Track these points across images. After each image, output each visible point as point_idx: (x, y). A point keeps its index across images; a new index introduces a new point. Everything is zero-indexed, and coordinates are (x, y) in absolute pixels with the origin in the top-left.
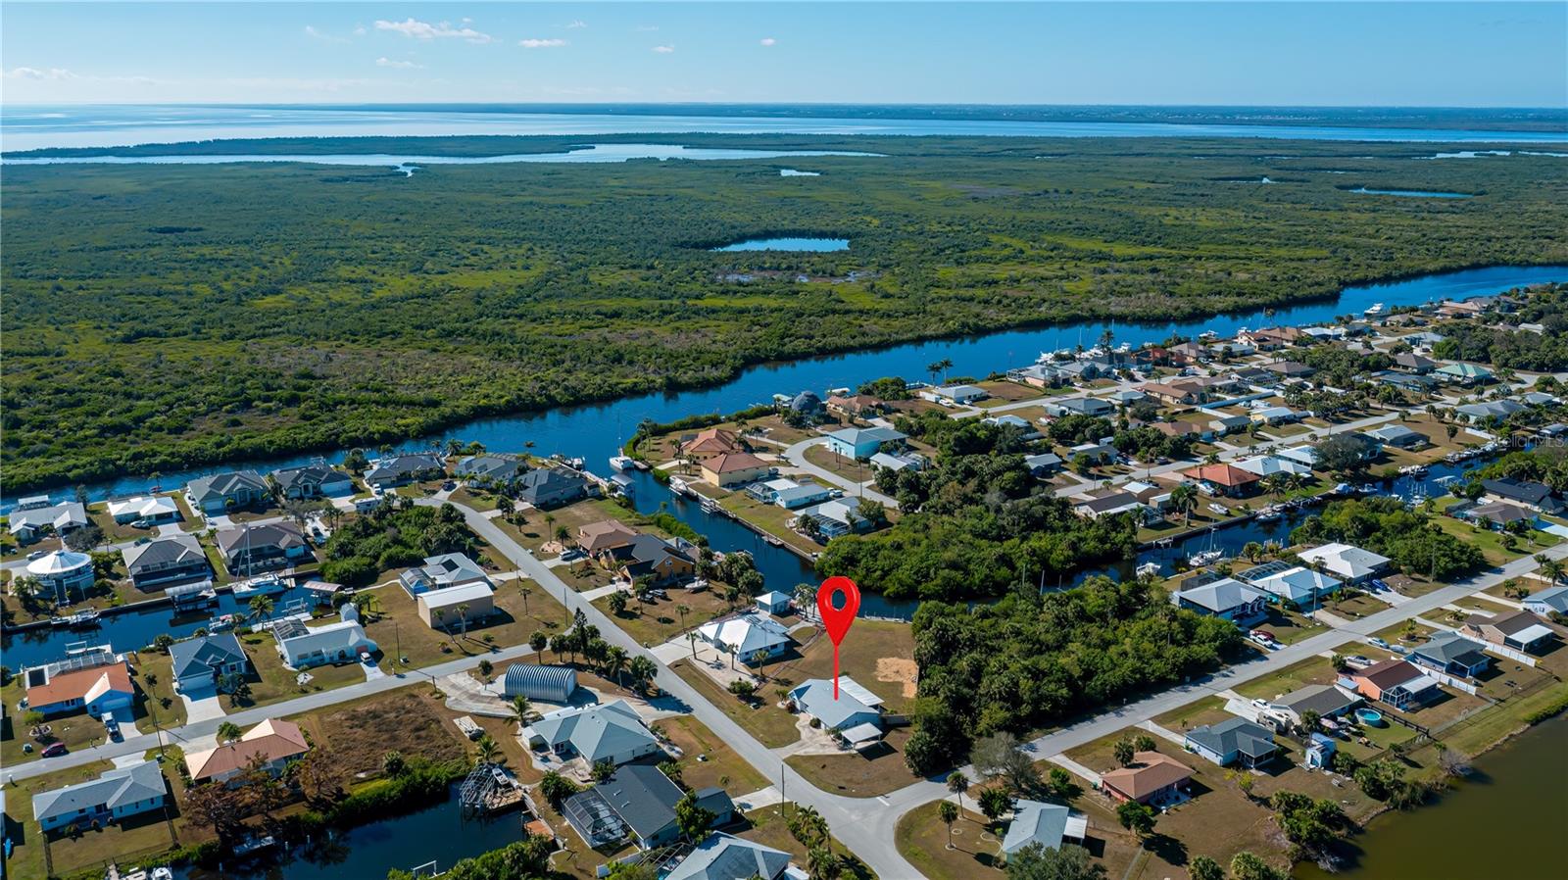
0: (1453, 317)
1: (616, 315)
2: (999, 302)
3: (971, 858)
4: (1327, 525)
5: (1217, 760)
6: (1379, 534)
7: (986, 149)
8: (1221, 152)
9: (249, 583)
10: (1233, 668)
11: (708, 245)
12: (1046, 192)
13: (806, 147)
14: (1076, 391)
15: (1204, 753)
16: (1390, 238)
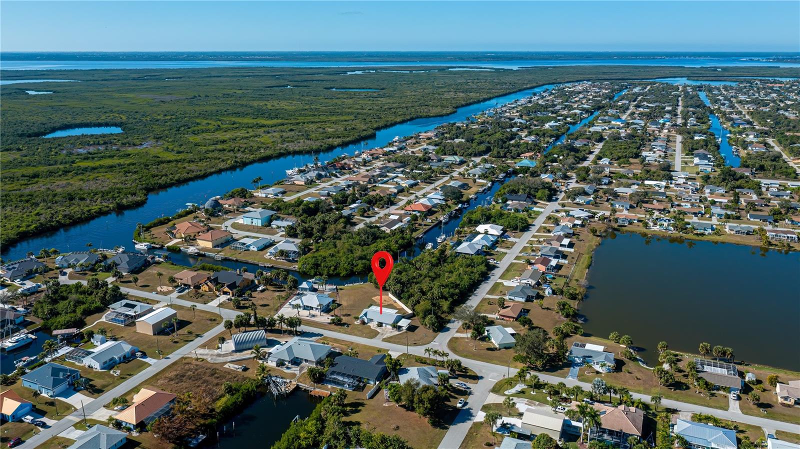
0: (427, 139)
1: (36, 176)
2: (239, 150)
3: (486, 350)
4: (474, 219)
5: (523, 300)
6: (493, 219)
7: (135, 76)
8: (255, 74)
9: (10, 340)
10: (492, 272)
11: (38, 135)
12: (195, 97)
13: (24, 78)
14: (319, 185)
15: (517, 299)
16: (370, 109)
